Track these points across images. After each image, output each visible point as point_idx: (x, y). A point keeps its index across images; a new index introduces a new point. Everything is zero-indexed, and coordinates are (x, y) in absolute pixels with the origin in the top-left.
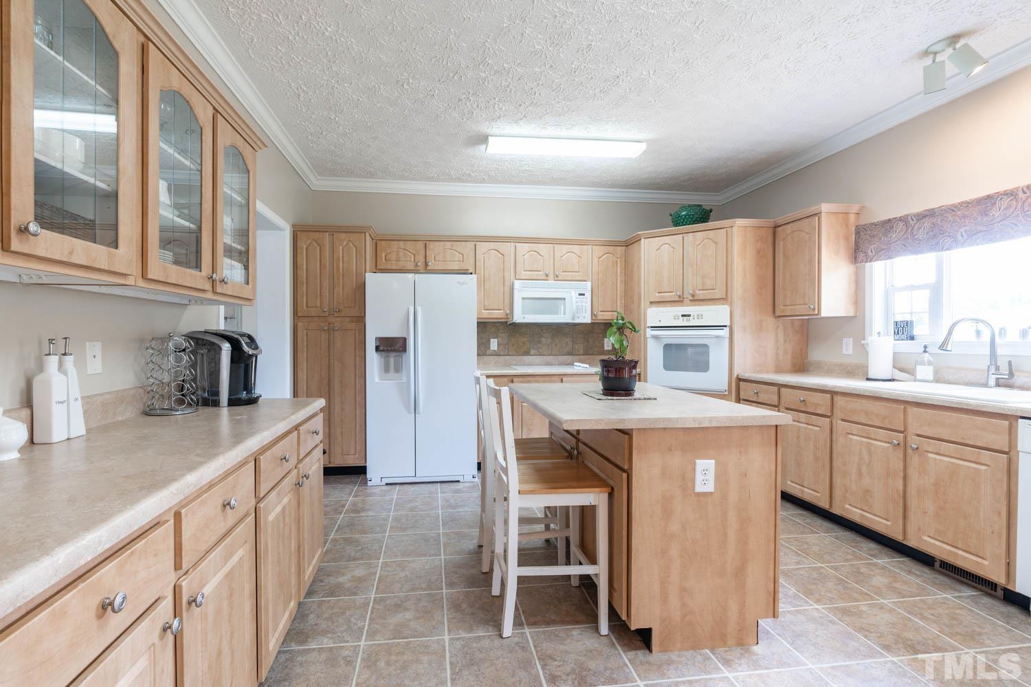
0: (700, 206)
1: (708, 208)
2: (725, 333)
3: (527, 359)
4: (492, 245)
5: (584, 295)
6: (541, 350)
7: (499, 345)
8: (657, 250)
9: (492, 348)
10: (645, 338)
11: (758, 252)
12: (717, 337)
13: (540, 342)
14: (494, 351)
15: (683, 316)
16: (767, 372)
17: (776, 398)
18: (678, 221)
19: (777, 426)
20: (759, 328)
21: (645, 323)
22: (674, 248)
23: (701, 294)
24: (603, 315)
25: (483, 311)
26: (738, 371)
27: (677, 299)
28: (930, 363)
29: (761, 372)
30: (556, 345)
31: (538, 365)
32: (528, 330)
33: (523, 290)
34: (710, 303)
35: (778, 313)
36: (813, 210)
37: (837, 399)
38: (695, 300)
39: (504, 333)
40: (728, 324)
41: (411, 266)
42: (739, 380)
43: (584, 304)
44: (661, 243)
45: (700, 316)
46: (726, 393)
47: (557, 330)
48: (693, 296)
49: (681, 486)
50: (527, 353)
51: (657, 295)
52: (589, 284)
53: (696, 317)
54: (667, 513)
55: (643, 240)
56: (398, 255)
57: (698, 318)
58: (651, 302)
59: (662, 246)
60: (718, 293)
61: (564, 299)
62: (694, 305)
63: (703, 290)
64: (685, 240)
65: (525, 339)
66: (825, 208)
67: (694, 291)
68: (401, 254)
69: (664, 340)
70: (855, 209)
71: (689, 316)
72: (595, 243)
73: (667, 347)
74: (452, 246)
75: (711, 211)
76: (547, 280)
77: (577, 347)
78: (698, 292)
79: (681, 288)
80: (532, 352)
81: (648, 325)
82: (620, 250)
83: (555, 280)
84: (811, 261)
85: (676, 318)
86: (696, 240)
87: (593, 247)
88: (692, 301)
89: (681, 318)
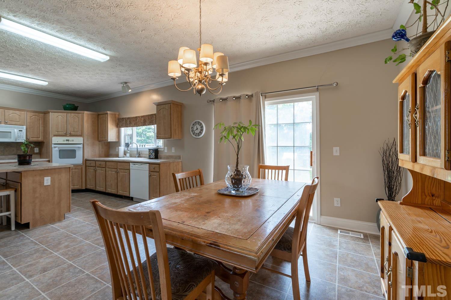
0: (74, 105)
1: (77, 106)
2: (81, 146)
5: (22, 131)
8: (56, 117)
10: (52, 148)
11: (93, 122)
12: (78, 147)
15: (66, 140)
16: (96, 157)
17: (95, 164)
18: (65, 108)
19: (69, 167)
20: (93, 145)
21: (52, 142)
22: (63, 117)
24: (31, 139)
26: (86, 157)
27: (64, 134)
28: (129, 153)
29: (94, 157)
34: (76, 136)
35: (99, 140)
36: (106, 112)
37: (107, 163)
38: (71, 135)
40: (82, 143)
42: (86, 160)
43: (22, 135)
46: (82, 165)
48: (70, 134)
49: (39, 184)
51: (56, 133)
52: (25, 127)
54: (35, 192)
55: (50, 113)
57: (72, 141)
58: (54, 135)
59: (58, 116)
60: (79, 133)
61: (11, 132)
62: (71, 137)
63: (74, 132)
64: (67, 116)
66: (108, 112)
67: (70, 132)
69: (59, 148)
70: (117, 113)
71: (69, 140)
72: (28, 111)
73: (60, 151)
75: (78, 107)
78: (72, 133)
79: (66, 131)
81: (53, 143)
82: (41, 115)
83: (5, 124)
84: (106, 126)
85: (64, 141)
86: (71, 116)
88: (70, 135)
89: (66, 141)
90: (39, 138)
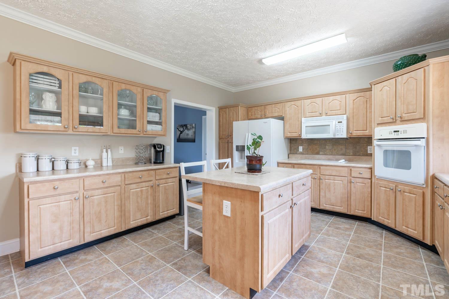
2: (423, 142)
3: (317, 156)
4: (293, 103)
5: (341, 122)
6: (325, 152)
7: (303, 149)
8: (380, 91)
9: (300, 151)
10: (374, 147)
12: (416, 146)
13: (325, 148)
14: (301, 152)
15: (394, 131)
17: (443, 193)
21: (374, 137)
22: (390, 88)
23: (406, 116)
24: (356, 133)
25: (288, 134)
26: (434, 171)
27: (391, 121)
30: (335, 150)
31: (323, 160)
32: (319, 142)
33: (306, 122)
34: (413, 122)
38: (404, 121)
39: (306, 143)
40: (425, 136)
41: (259, 117)
42: (434, 178)
43: (341, 127)
44: (383, 86)
45: (405, 132)
47: (335, 142)
48: (401, 117)
49: (219, 210)
50: (318, 153)
51: (380, 119)
52: (345, 116)
53: (402, 132)
54: (214, 220)
55: (373, 86)
56: (255, 113)
57: (404, 133)
58: (378, 124)
59: (383, 88)
60: (418, 115)
61: (329, 125)
62: (403, 124)
63: (407, 113)
64: (397, 82)
65: (317, 147)
67: (402, 114)
68: (256, 112)
69: (383, 147)
71: (398, 131)
72: (350, 92)
73: (386, 152)
74: (275, 106)
76: (321, 116)
77: (348, 151)
78: (404, 115)
79: (394, 113)
80: (321, 153)
81: (376, 138)
82: (369, 94)
83: (326, 116)
85: (390, 133)
87: (350, 94)
88: (401, 121)
89: (393, 133)
90: (366, 130)
